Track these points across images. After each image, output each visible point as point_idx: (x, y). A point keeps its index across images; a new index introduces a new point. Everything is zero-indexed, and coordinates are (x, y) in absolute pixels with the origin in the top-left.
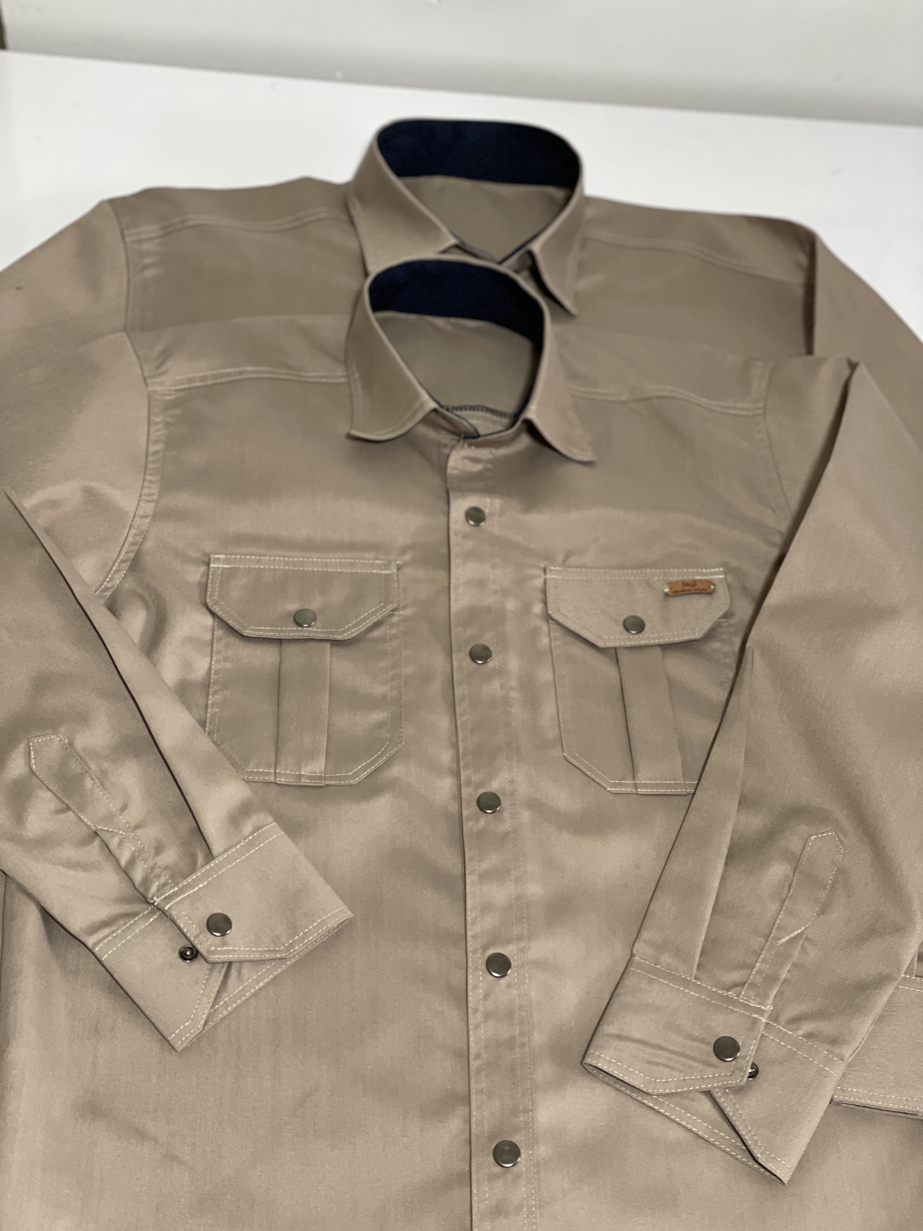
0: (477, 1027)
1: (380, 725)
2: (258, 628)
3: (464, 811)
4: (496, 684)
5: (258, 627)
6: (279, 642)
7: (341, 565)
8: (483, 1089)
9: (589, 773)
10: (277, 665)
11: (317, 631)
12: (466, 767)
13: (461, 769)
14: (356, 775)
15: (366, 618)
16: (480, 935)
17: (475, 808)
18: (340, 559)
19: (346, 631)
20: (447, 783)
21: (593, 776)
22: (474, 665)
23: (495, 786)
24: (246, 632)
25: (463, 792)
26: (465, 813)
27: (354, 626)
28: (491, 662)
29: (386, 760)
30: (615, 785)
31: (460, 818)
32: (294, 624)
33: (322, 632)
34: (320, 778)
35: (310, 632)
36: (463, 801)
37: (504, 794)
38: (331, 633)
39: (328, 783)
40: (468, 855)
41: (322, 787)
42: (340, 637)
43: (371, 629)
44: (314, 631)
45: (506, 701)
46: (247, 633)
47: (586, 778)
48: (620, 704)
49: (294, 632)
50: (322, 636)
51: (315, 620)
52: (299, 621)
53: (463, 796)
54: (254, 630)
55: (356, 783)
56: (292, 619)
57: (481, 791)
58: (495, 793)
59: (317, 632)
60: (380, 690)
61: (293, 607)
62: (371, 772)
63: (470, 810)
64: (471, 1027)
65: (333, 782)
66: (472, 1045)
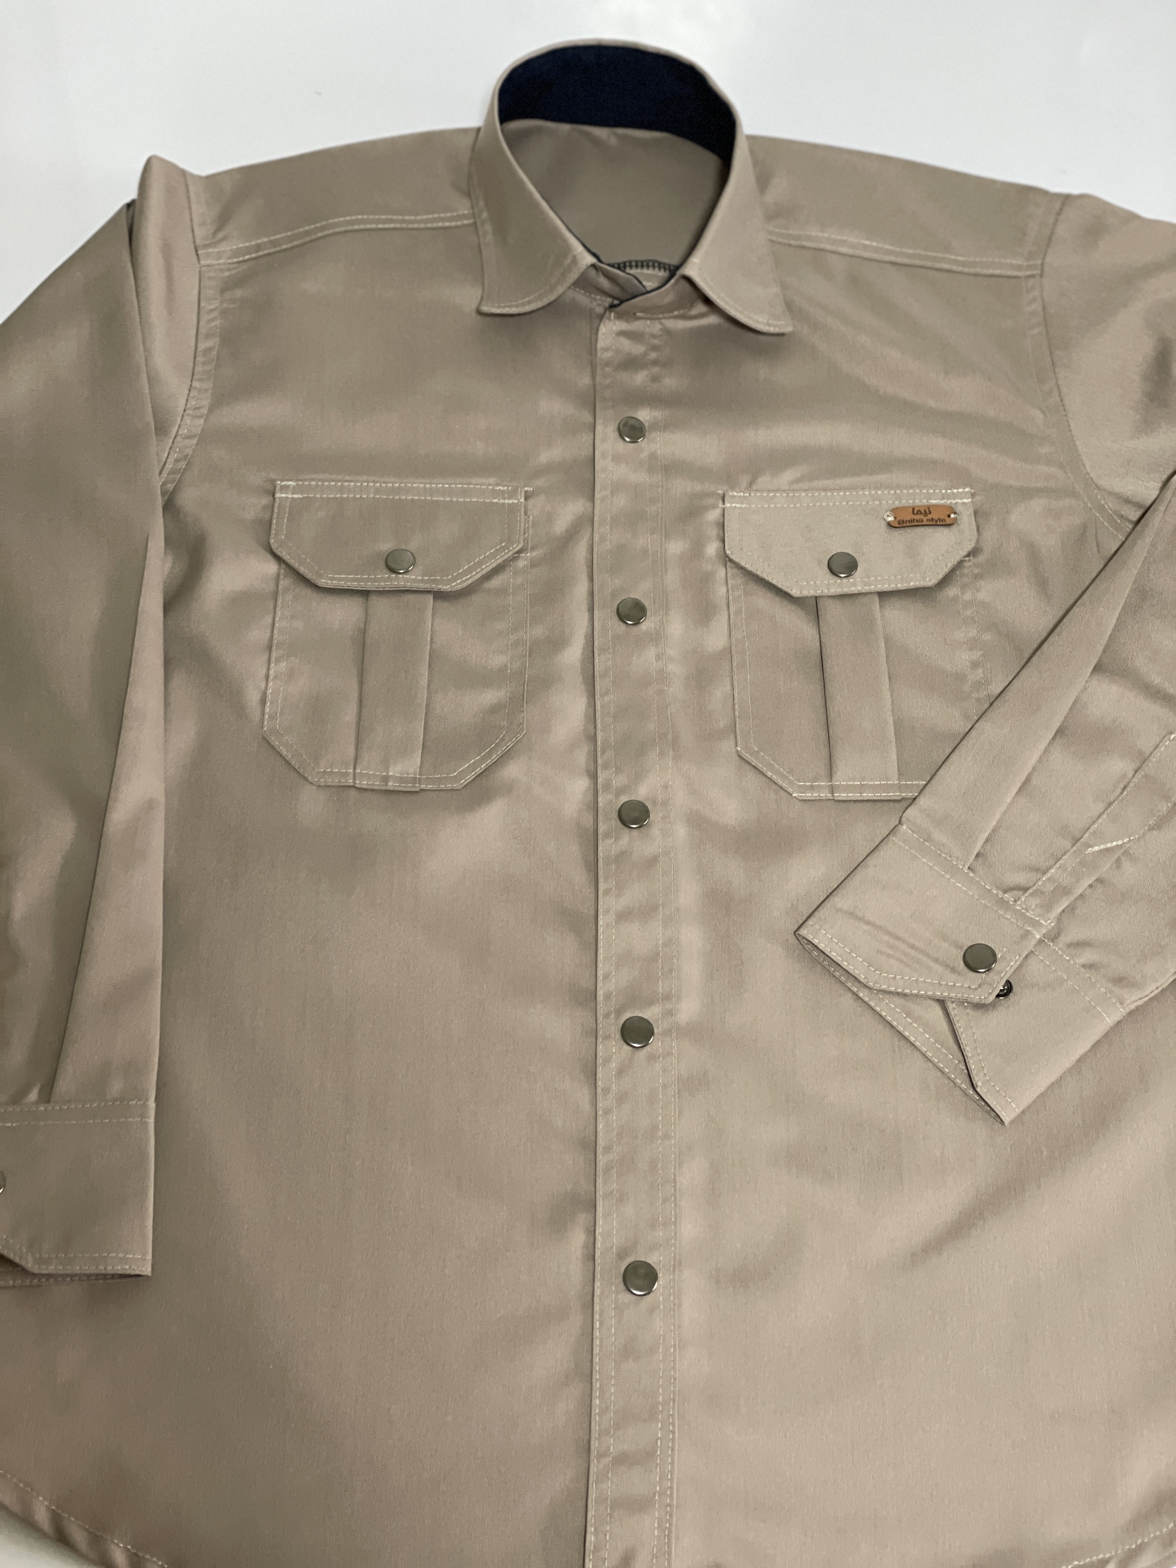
0: (607, 1112)
1: (494, 710)
2: (339, 576)
3: (600, 824)
4: (651, 653)
5: (338, 574)
6: (365, 594)
7: (451, 492)
8: (612, 1192)
9: (769, 774)
10: (362, 626)
11: (416, 579)
12: (606, 767)
13: (599, 768)
14: (461, 775)
15: (480, 563)
16: (614, 994)
17: (615, 822)
18: (450, 484)
19: (455, 579)
20: (580, 786)
21: (775, 777)
22: (623, 626)
23: (642, 793)
24: (322, 582)
25: (600, 799)
26: (602, 828)
27: (465, 573)
28: (644, 623)
29: (501, 755)
30: (803, 789)
31: (595, 834)
32: (385, 570)
33: (422, 581)
34: (414, 780)
35: (407, 580)
36: (600, 811)
37: (655, 803)
38: (435, 581)
39: (423, 786)
40: (602, 887)
41: (416, 792)
42: (446, 588)
43: (488, 577)
44: (411, 579)
45: (663, 677)
46: (324, 582)
47: (765, 779)
48: (818, 674)
49: (385, 580)
50: (422, 586)
51: (414, 564)
52: (393, 566)
53: (600, 805)
54: (332, 579)
55: (460, 788)
56: (382, 563)
57: (624, 799)
58: (644, 802)
59: (415, 581)
60: (497, 661)
61: (385, 547)
62: (481, 771)
63: (608, 823)
64: (600, 1112)
65: (431, 786)
66: (600, 1135)
